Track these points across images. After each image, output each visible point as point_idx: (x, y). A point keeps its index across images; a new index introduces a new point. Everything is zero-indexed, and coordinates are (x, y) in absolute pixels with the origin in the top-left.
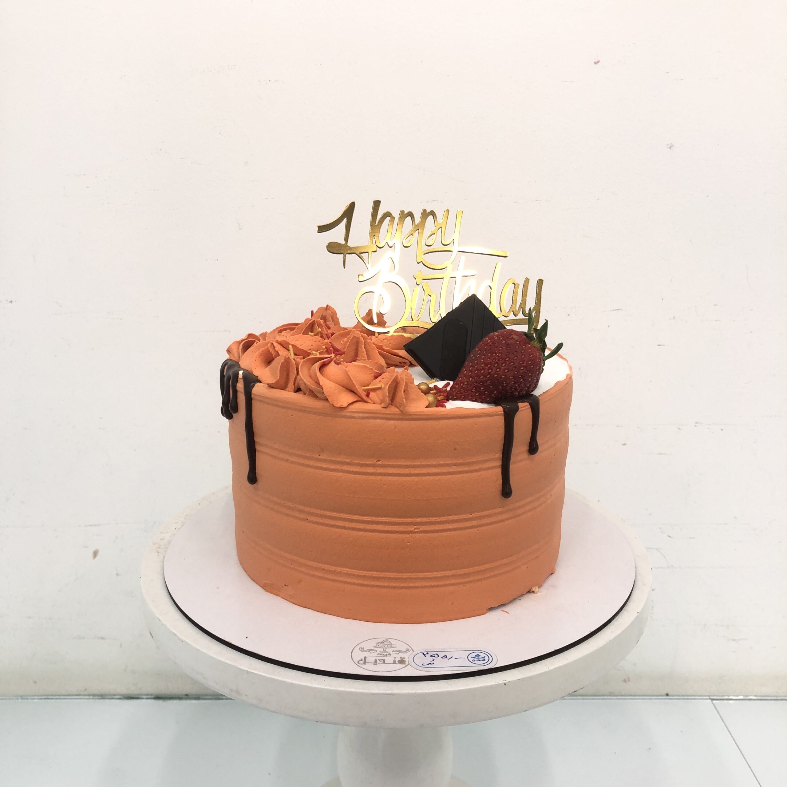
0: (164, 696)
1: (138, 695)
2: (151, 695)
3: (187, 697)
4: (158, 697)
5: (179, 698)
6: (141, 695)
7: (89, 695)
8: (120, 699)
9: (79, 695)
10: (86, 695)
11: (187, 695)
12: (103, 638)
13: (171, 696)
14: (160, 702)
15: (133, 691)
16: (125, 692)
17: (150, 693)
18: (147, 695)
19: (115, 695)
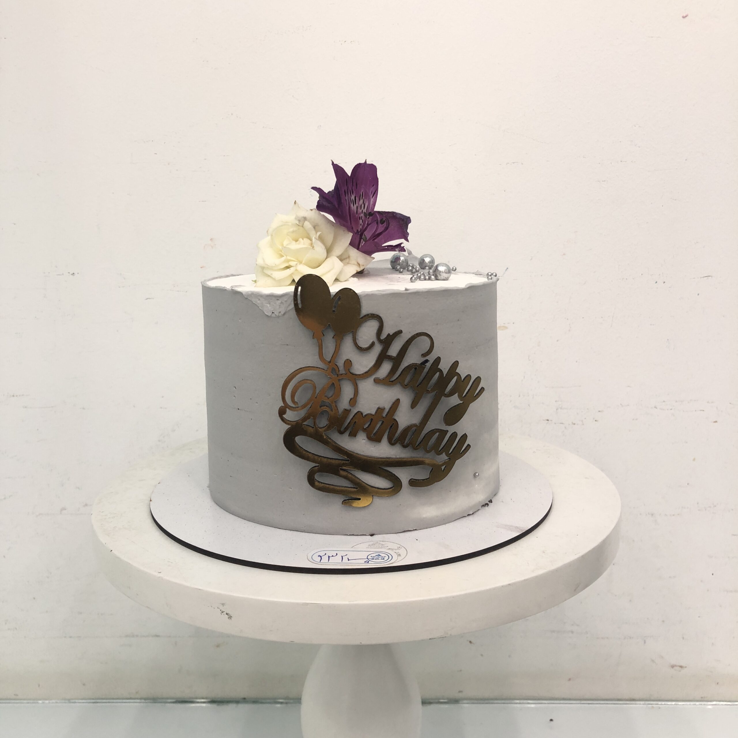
0: (219, 700)
1: (193, 698)
2: (207, 698)
3: (244, 700)
4: (213, 701)
5: (237, 701)
7: (141, 699)
8: (173, 703)
9: (131, 699)
10: (137, 699)
11: (245, 699)
12: (157, 636)
14: (217, 706)
15: (186, 694)
16: (179, 695)
17: (206, 696)
18: (203, 698)
19: (167, 699)
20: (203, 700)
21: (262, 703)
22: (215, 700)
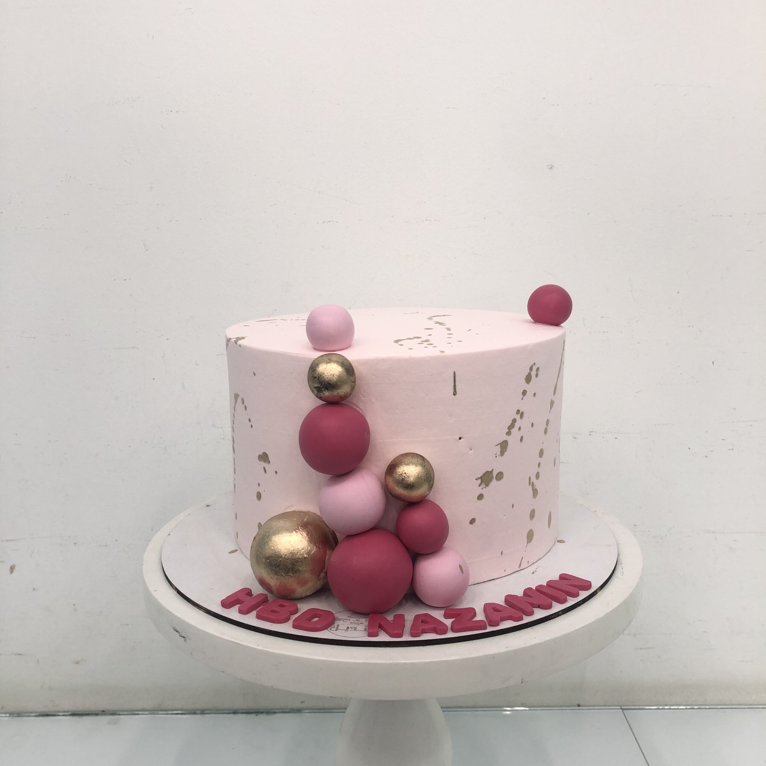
0: (80, 713)
1: (56, 712)
2: (68, 712)
3: (103, 713)
4: (74, 714)
5: (97, 714)
6: (58, 712)
7: (6, 713)
8: (36, 716)
10: (3, 713)
11: (104, 711)
12: (19, 654)
13: (87, 713)
14: (76, 718)
15: (50, 707)
16: (42, 709)
17: (66, 709)
18: (65, 712)
19: (31, 713)
20: (65, 714)
21: (119, 715)
22: (76, 713)
